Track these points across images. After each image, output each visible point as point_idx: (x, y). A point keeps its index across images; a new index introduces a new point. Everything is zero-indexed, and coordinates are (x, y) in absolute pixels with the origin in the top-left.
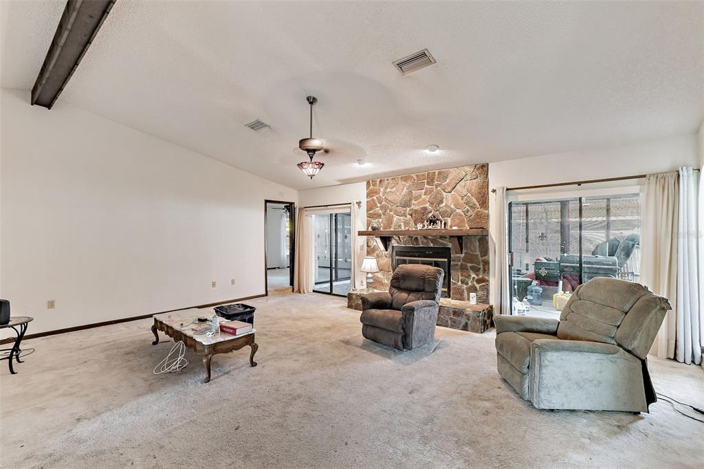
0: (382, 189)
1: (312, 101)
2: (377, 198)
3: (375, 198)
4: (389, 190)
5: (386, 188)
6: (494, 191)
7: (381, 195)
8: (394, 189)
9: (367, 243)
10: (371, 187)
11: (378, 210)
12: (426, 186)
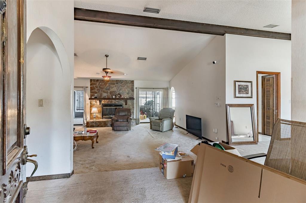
0: (98, 83)
1: (107, 56)
2: (95, 86)
3: (94, 86)
4: (101, 84)
5: (99, 83)
6: (136, 88)
7: (97, 85)
8: (103, 84)
9: (90, 103)
10: (93, 82)
11: (96, 90)
12: (115, 84)
